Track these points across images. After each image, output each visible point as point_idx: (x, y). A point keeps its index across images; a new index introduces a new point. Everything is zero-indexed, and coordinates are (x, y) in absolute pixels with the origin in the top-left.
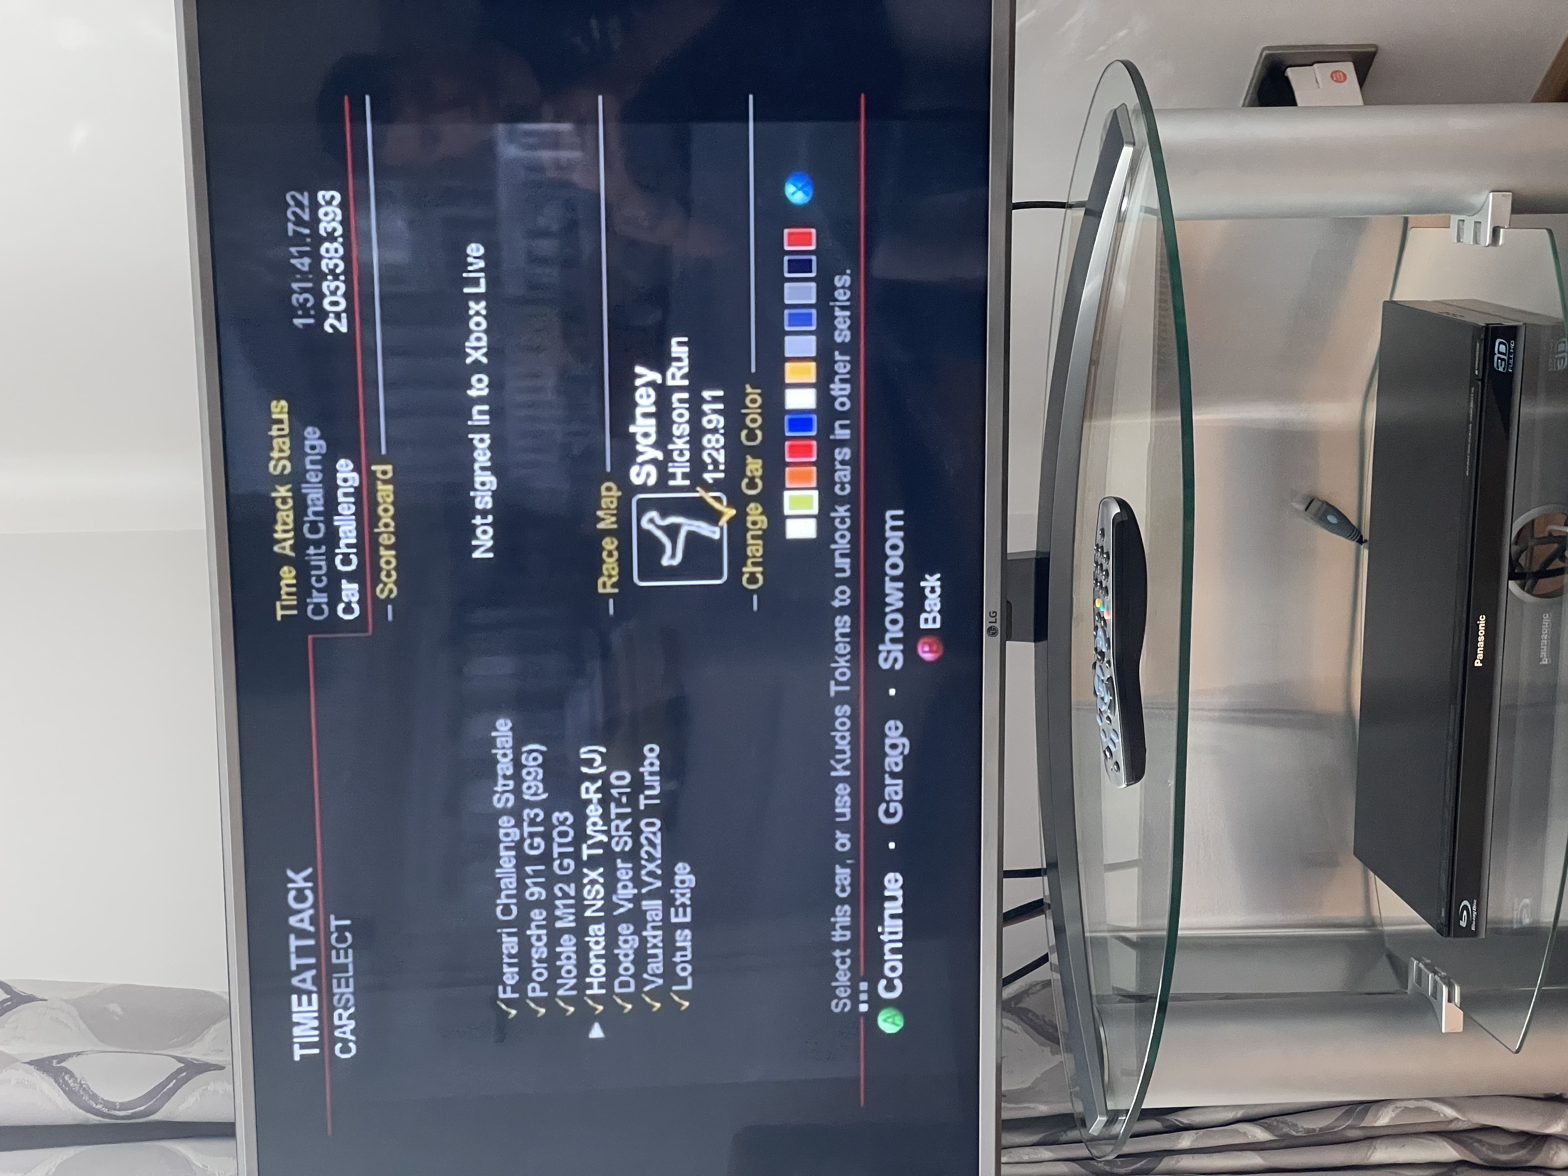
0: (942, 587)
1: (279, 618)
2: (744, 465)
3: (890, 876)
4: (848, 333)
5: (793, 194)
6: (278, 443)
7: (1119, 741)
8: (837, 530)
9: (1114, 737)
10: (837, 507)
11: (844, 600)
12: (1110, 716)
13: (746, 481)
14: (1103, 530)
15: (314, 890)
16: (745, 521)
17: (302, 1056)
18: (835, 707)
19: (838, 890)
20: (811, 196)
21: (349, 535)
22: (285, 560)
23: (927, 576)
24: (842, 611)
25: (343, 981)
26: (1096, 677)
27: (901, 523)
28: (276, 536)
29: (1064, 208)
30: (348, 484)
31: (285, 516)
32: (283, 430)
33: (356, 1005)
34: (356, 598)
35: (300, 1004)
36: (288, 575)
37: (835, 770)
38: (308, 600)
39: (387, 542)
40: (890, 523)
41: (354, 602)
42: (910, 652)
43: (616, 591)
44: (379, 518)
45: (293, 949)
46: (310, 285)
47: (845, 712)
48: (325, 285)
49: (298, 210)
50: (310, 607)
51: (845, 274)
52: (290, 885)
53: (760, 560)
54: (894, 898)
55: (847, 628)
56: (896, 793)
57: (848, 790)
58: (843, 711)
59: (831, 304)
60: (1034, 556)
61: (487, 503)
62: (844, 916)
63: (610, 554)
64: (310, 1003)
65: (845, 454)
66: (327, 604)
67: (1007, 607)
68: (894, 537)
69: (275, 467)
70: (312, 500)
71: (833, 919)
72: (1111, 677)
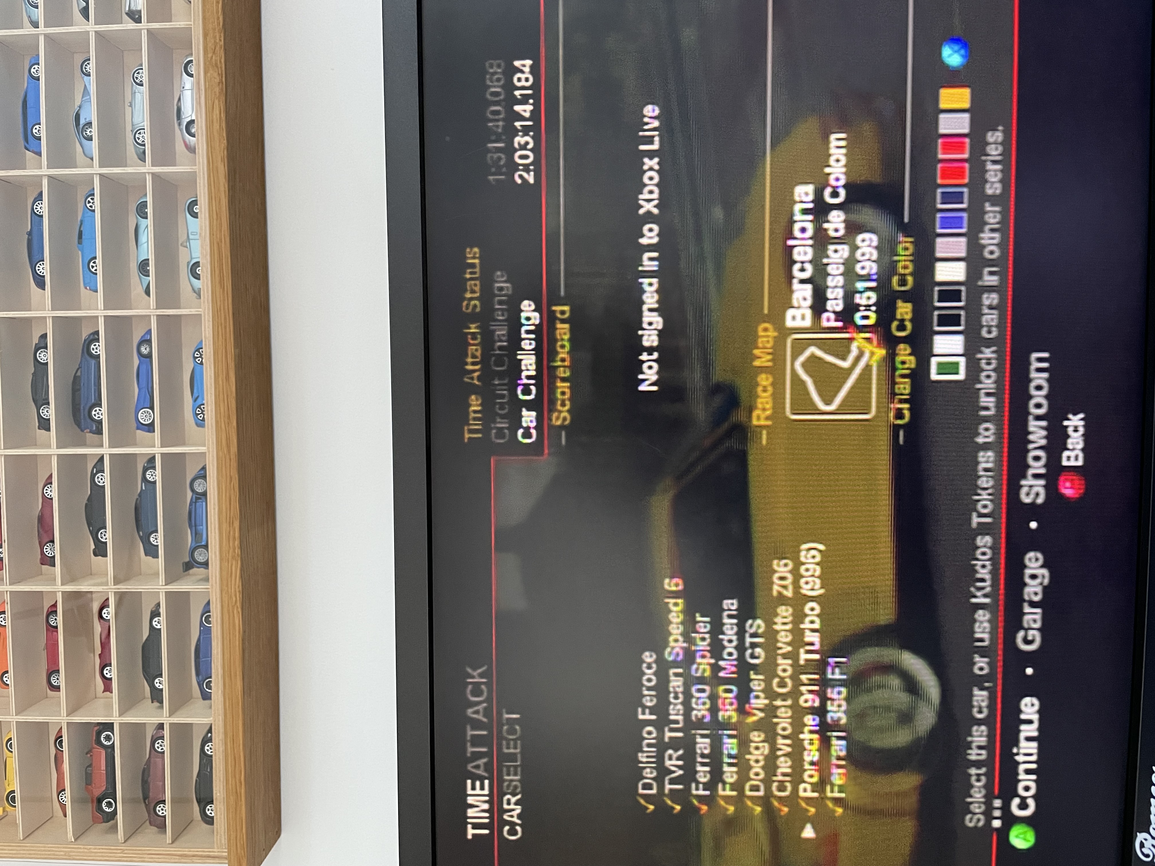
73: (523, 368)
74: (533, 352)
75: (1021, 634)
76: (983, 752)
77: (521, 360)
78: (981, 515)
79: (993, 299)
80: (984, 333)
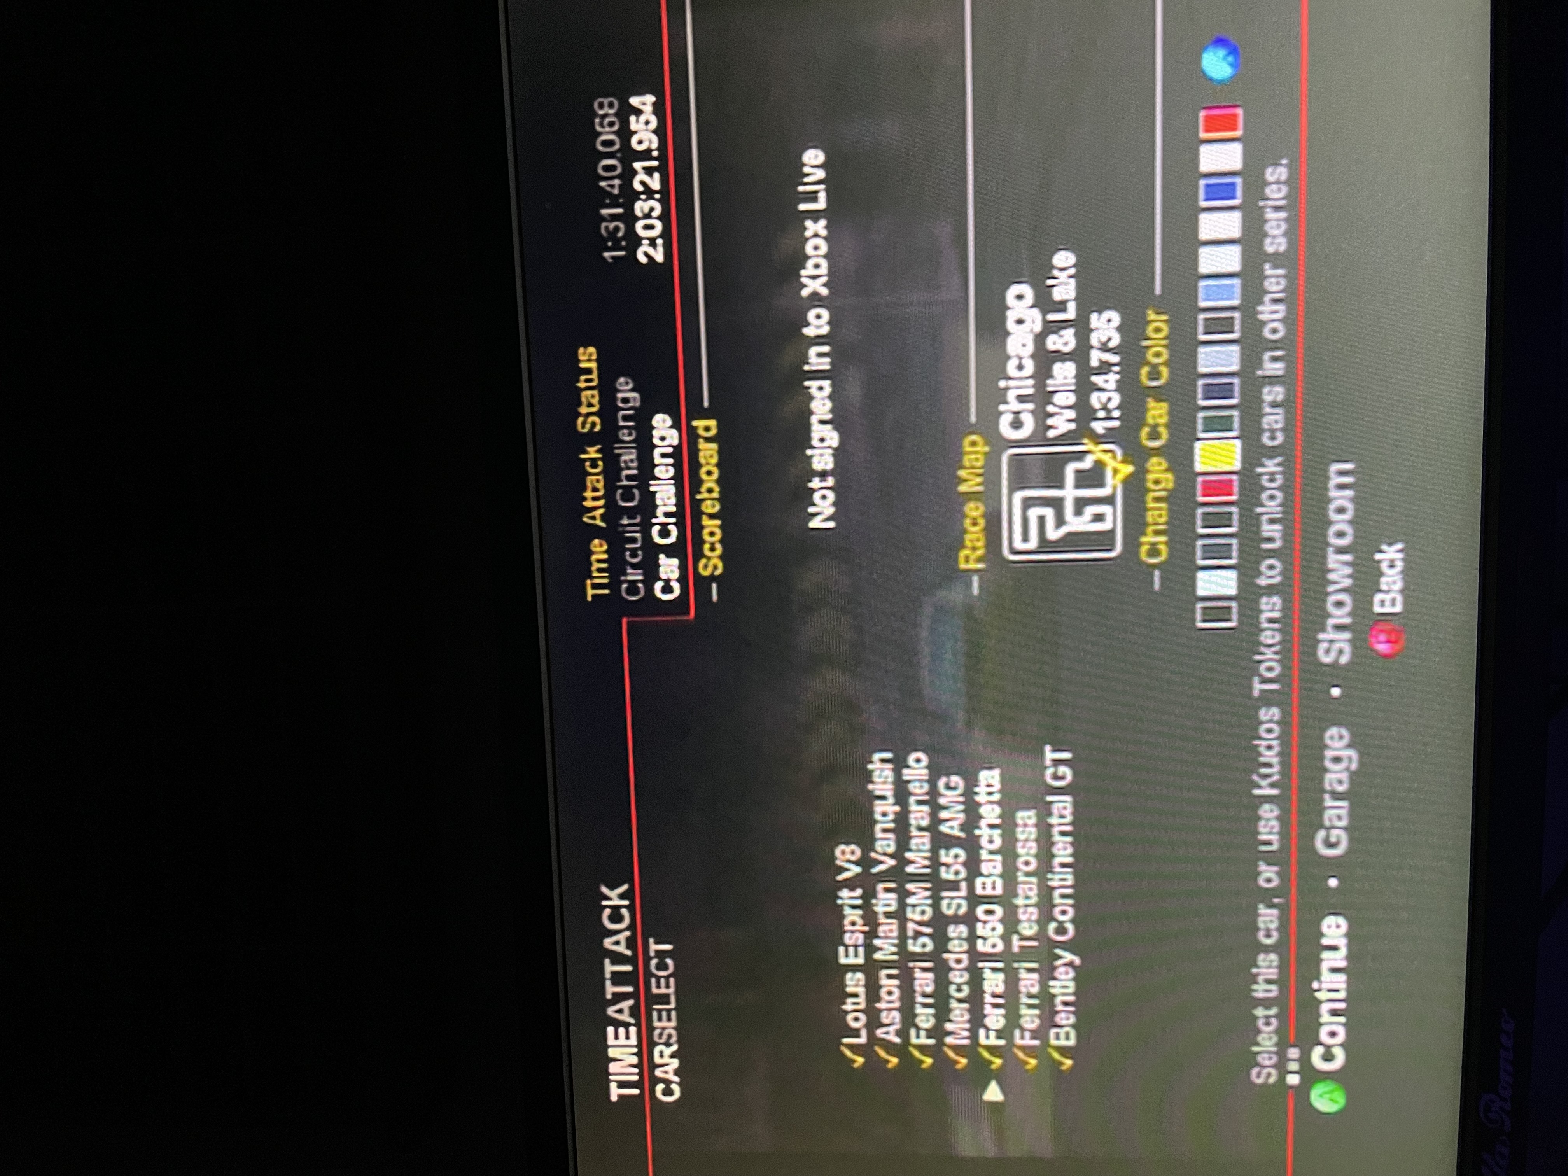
73: (659, 502)
74: (673, 482)
75: (1321, 834)
76: (1274, 987)
77: (656, 492)
78: (1265, 681)
79: (1277, 394)
80: (1266, 440)
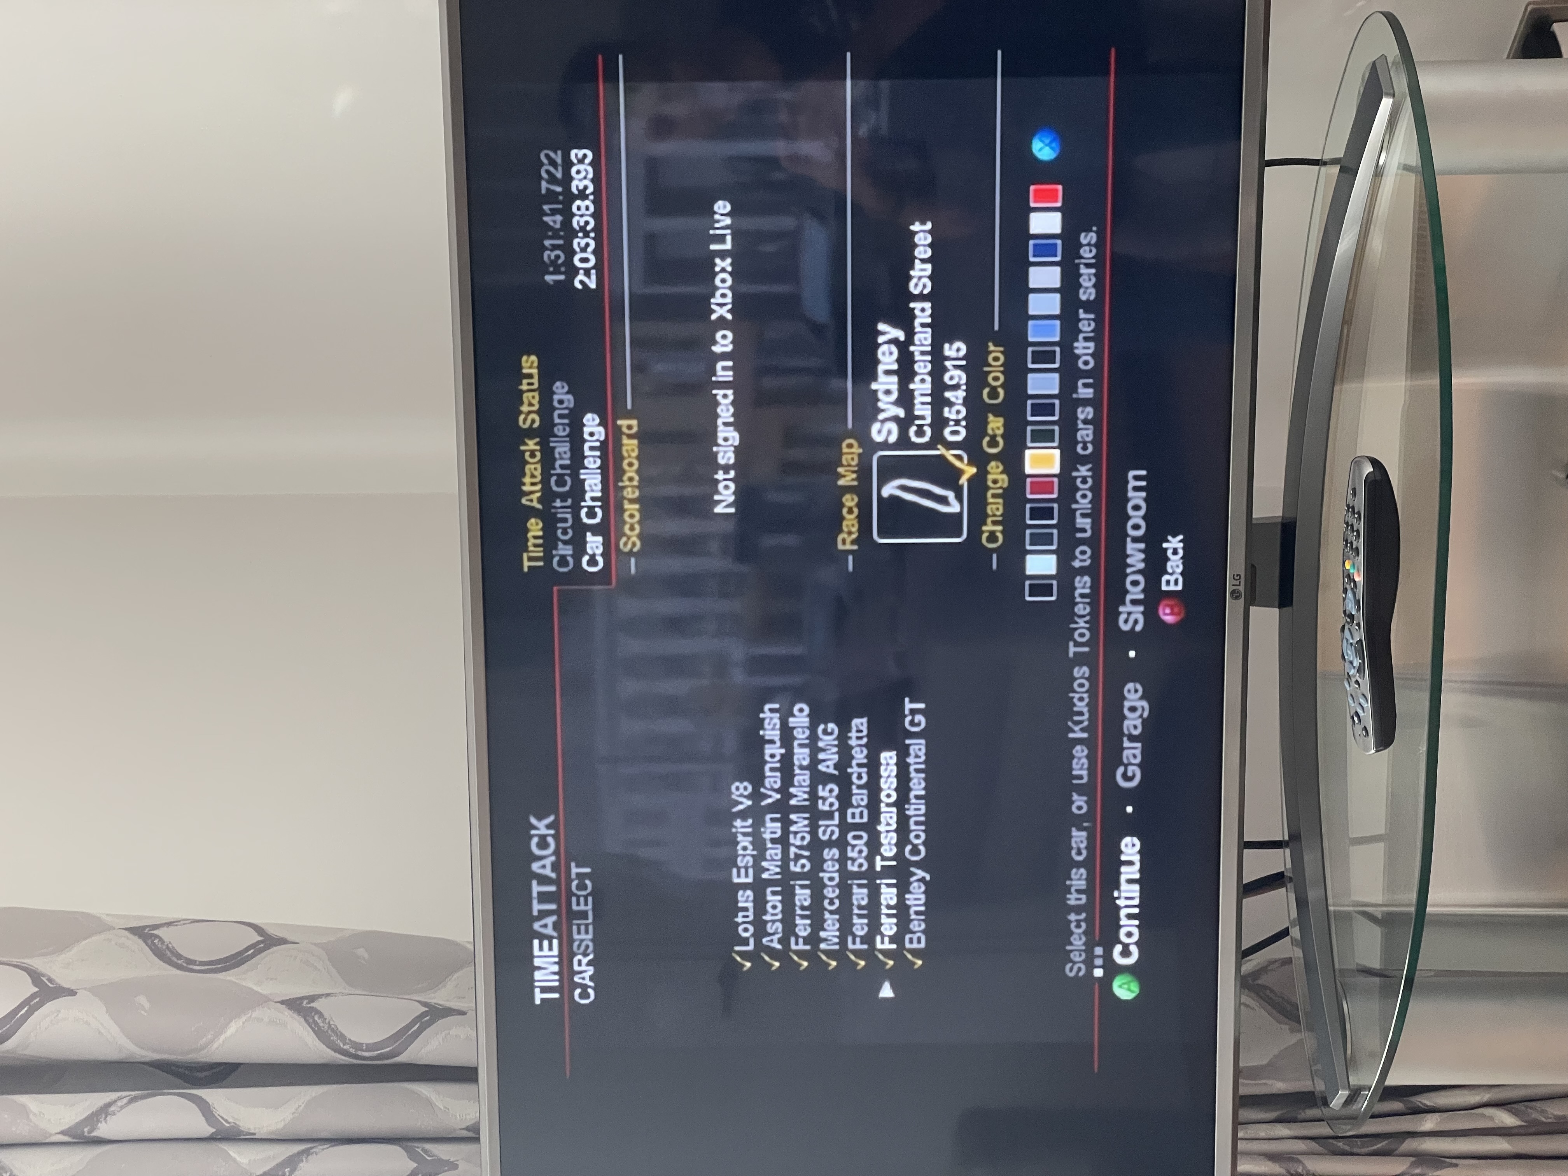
0: (1184, 548)
1: (526, 569)
2: (986, 423)
3: (1127, 840)
4: (1093, 291)
5: (1040, 150)
6: (528, 397)
7: (1368, 706)
8: (1078, 489)
9: (1362, 701)
10: (1078, 466)
11: (1084, 561)
12: (1359, 680)
13: (987, 439)
14: (1354, 490)
15: (556, 837)
16: (985, 480)
17: (542, 1000)
18: (1074, 667)
19: (1073, 852)
20: (1058, 151)
21: (594, 488)
22: (531, 512)
23: (1170, 538)
24: (1082, 571)
25: (583, 928)
26: (1345, 640)
27: (1144, 483)
28: (525, 488)
29: (1318, 165)
30: (594, 438)
31: (533, 469)
32: (532, 384)
33: (594, 951)
34: (600, 551)
35: (541, 948)
36: (535, 527)
37: (1073, 731)
38: (554, 552)
39: (630, 496)
40: (1132, 483)
41: (598, 555)
42: (1151, 614)
43: (855, 547)
44: (624, 472)
45: (535, 895)
46: (561, 242)
47: (1084, 673)
48: (576, 242)
49: (552, 169)
50: (556, 559)
51: (1091, 231)
52: (533, 832)
53: (1000, 519)
54: (1130, 863)
55: (1087, 588)
56: (1135, 756)
57: (1086, 752)
58: (1081, 672)
59: (1077, 261)
60: (1280, 520)
61: (729, 459)
62: (1079, 879)
63: (850, 511)
64: (551, 948)
65: (1088, 413)
66: (572, 556)
67: (1252, 570)
68: (1137, 498)
69: (525, 420)
70: (559, 454)
71: (1068, 883)
72: (1361, 640)
